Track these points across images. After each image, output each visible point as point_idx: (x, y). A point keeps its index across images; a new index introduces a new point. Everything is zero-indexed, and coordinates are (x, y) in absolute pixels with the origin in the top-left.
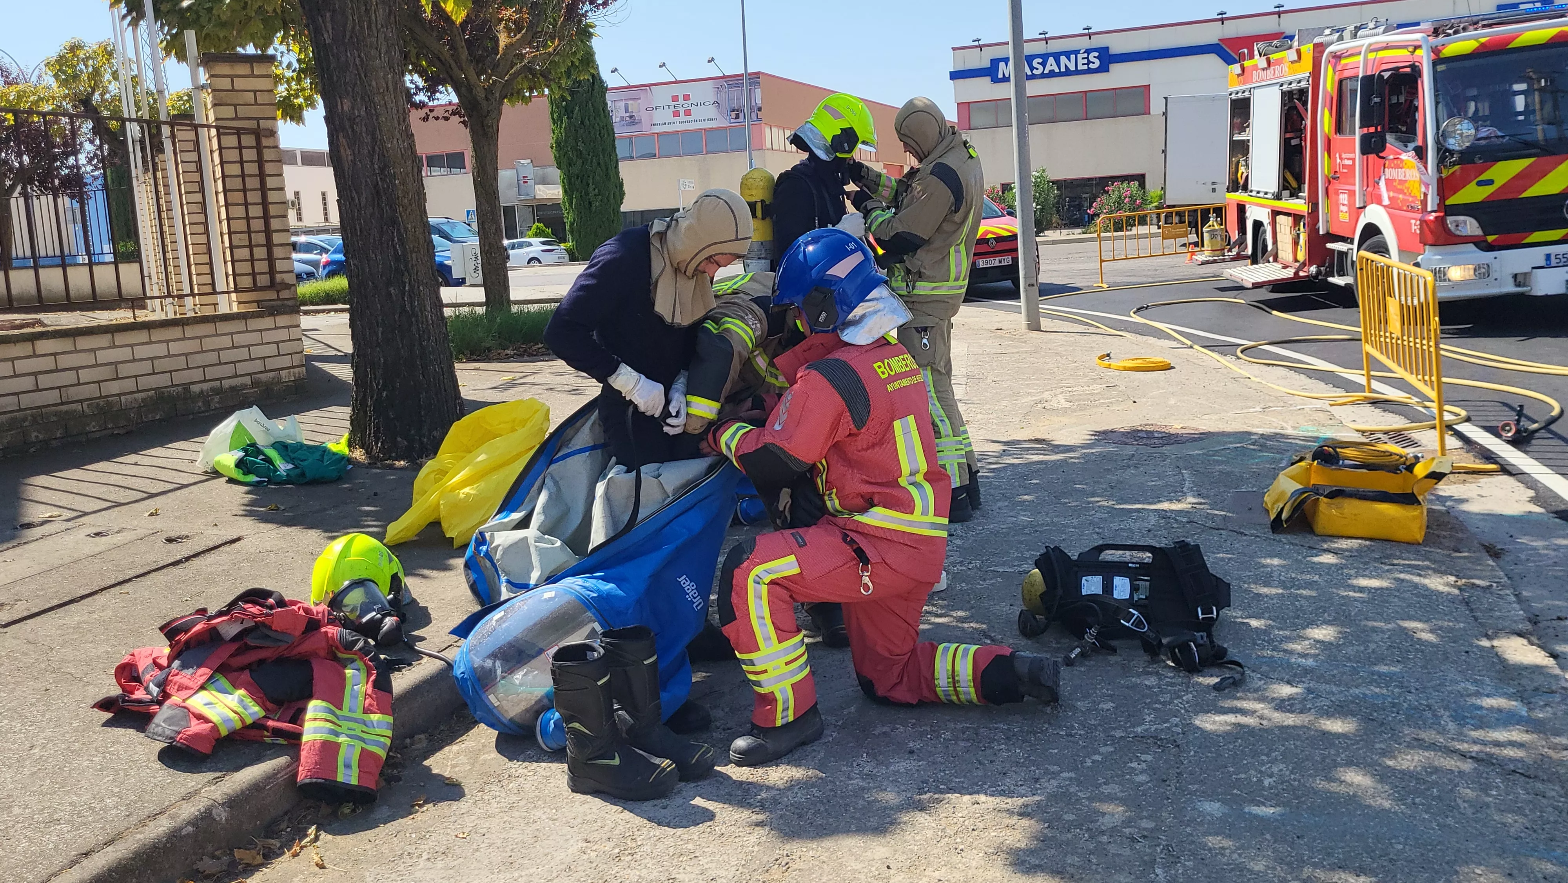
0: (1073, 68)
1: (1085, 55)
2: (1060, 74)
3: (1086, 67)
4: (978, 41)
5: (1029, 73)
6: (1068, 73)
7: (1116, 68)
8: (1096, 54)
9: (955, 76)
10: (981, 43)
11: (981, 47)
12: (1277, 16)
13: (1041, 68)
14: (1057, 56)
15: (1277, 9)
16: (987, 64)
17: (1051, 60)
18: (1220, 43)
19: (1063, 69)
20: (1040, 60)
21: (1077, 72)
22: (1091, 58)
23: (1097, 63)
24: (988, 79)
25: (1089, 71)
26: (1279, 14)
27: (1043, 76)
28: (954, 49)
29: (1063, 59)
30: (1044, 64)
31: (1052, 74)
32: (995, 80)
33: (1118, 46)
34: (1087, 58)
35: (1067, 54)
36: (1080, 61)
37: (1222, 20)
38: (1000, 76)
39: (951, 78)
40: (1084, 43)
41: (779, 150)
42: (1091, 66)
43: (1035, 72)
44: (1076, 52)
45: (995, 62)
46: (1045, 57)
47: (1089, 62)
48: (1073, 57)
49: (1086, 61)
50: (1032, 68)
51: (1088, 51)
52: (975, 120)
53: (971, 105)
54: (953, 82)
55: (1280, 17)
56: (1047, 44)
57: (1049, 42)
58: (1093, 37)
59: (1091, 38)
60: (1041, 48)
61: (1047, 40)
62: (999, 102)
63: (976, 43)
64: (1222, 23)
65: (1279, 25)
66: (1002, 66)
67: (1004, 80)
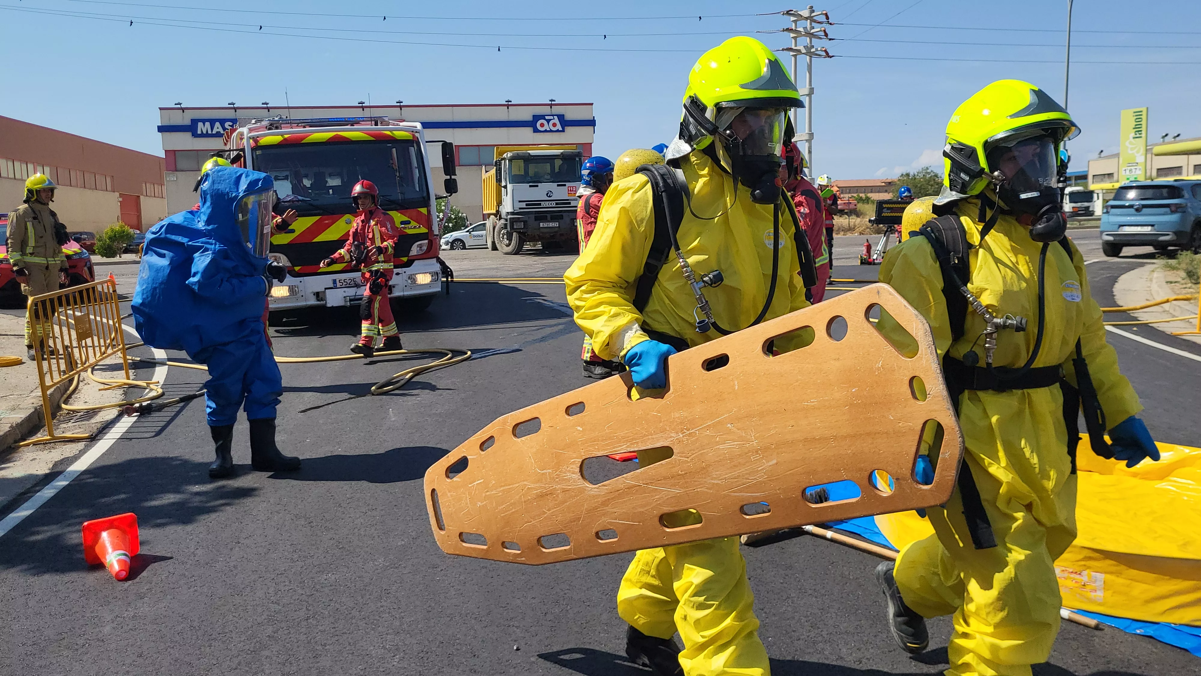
4: (180, 104)
5: (222, 132)
9: (161, 129)
10: (183, 106)
11: (183, 109)
16: (188, 122)
20: (231, 124)
24: (188, 135)
28: (160, 109)
32: (195, 135)
38: (199, 132)
39: (159, 131)
41: (8, 178)
45: (195, 122)
46: (234, 122)
50: (224, 129)
52: (181, 164)
53: (176, 152)
54: (160, 134)
55: (401, 109)
56: (236, 111)
57: (237, 110)
58: (270, 110)
59: (269, 111)
60: (230, 114)
61: (235, 109)
62: (199, 152)
63: (179, 106)
64: (363, 110)
65: (401, 115)
66: (200, 125)
67: (202, 135)
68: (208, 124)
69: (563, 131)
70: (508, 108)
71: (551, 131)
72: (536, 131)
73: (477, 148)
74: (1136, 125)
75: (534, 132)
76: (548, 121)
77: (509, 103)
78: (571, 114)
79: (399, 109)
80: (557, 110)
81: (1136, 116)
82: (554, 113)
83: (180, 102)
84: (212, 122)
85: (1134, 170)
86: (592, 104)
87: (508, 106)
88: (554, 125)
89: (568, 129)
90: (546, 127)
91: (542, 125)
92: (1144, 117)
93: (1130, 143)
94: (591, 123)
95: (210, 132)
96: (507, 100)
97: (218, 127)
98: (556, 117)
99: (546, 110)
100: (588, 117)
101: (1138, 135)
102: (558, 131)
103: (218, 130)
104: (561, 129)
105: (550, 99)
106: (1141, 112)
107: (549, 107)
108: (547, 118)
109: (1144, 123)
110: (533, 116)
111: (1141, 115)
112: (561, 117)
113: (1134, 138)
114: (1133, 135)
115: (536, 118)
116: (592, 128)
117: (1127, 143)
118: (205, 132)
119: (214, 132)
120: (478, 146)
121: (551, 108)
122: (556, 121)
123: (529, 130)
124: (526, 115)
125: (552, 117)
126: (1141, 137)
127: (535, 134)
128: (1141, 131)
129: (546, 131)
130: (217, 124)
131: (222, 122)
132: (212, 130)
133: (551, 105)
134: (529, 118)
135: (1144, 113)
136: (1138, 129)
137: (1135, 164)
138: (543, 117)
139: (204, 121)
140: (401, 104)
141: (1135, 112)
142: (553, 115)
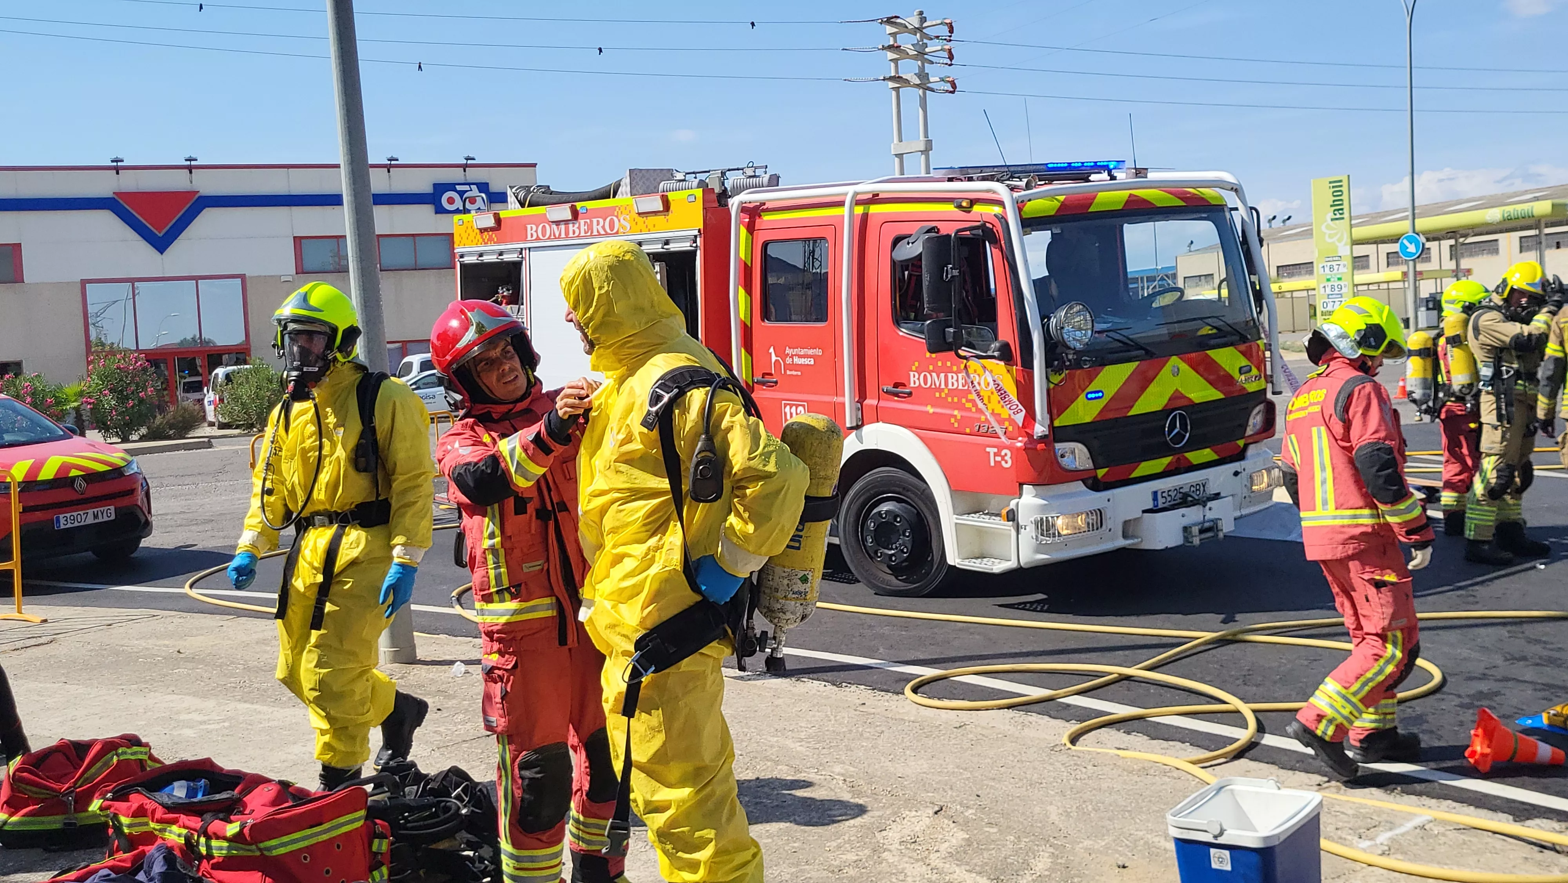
12: (187, 171)
15: (188, 163)
18: (115, 197)
26: (190, 169)
37: (117, 170)
55: (192, 173)
64: (118, 173)
65: (191, 182)
70: (389, 171)
71: (467, 211)
72: (440, 210)
73: (335, 240)
74: (1334, 201)
75: (436, 213)
76: (461, 193)
77: (392, 163)
78: (499, 183)
80: (474, 175)
81: (1333, 187)
82: (470, 180)
85: (1336, 267)
86: (534, 165)
87: (390, 168)
88: (472, 200)
89: (495, 208)
90: (458, 204)
91: (451, 201)
92: (1345, 189)
93: (1328, 227)
96: (387, 157)
98: (474, 187)
99: (456, 175)
101: (1338, 216)
104: (483, 207)
105: (464, 156)
106: (1341, 181)
107: (462, 169)
108: (458, 188)
109: (1345, 197)
110: (435, 185)
111: (1341, 186)
112: (483, 187)
113: (1332, 220)
114: (1332, 216)
115: (440, 188)
117: (1323, 228)
120: (336, 237)
121: (465, 171)
122: (475, 193)
123: (427, 210)
124: (422, 183)
125: (467, 188)
126: (1343, 218)
127: (439, 215)
128: (1342, 209)
129: (457, 211)
133: (465, 167)
134: (428, 189)
135: (1345, 183)
136: (1337, 207)
137: (1337, 258)
138: (451, 187)
140: (193, 163)
141: (1330, 183)
142: (469, 184)
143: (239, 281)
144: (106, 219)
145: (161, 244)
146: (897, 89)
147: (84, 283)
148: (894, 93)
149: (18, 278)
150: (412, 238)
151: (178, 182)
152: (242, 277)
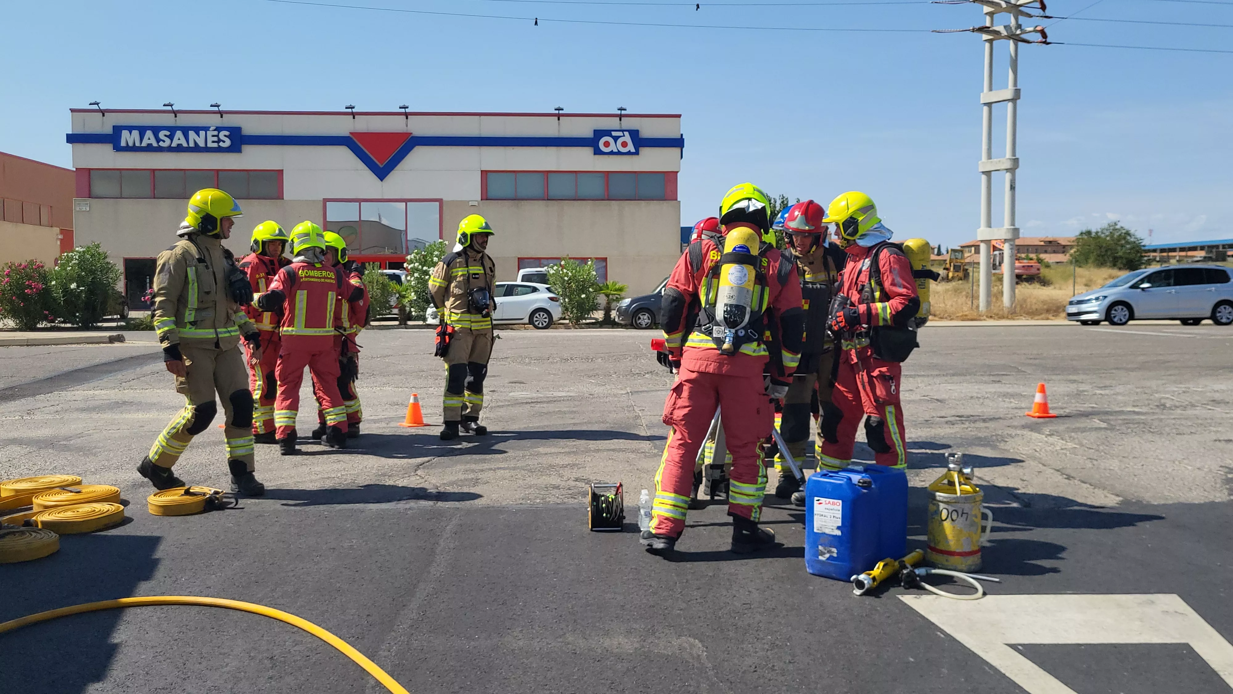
0: (202, 144)
1: (216, 133)
2: (188, 150)
3: (215, 145)
4: (98, 105)
5: (155, 144)
6: (196, 149)
7: (249, 150)
8: (227, 133)
9: (72, 139)
10: (103, 107)
11: (103, 112)
13: (168, 141)
14: (185, 130)
15: (404, 110)
16: (108, 130)
17: (179, 134)
18: (350, 136)
19: (192, 144)
20: (168, 133)
21: (207, 150)
22: (221, 136)
23: (227, 143)
24: (108, 148)
25: (219, 150)
26: (407, 115)
27: (170, 149)
28: (72, 110)
29: (192, 134)
30: (171, 137)
31: (179, 149)
32: (118, 148)
33: (251, 127)
34: (217, 136)
35: (197, 130)
36: (210, 139)
37: (352, 115)
38: (123, 144)
39: (68, 141)
40: (214, 121)
42: (221, 144)
43: (161, 144)
44: (206, 129)
45: (118, 130)
46: (172, 130)
47: (219, 141)
48: (202, 133)
49: (216, 139)
50: (158, 140)
51: (218, 129)
52: (98, 187)
53: (91, 171)
54: (71, 145)
55: (407, 118)
56: (176, 116)
57: (178, 115)
58: (224, 115)
59: (222, 117)
60: (168, 120)
61: (175, 113)
62: (123, 171)
63: (95, 107)
64: (354, 118)
65: (407, 126)
66: (125, 134)
67: (129, 149)
68: (136, 133)
69: (637, 153)
70: (559, 119)
71: (619, 153)
72: (598, 152)
73: (513, 174)
75: (595, 154)
76: (616, 139)
77: (561, 112)
78: (648, 130)
79: (404, 117)
80: (628, 123)
82: (624, 128)
83: (98, 101)
84: (142, 130)
86: (679, 116)
87: (559, 116)
88: (624, 144)
89: (645, 151)
90: (613, 147)
91: (607, 144)
94: (678, 143)
95: (138, 144)
96: (557, 107)
97: (149, 138)
98: (626, 134)
99: (612, 124)
100: (676, 135)
102: (629, 153)
103: (149, 142)
104: (633, 150)
105: (619, 107)
107: (618, 119)
108: (614, 134)
110: (595, 131)
112: (634, 134)
115: (599, 134)
116: (677, 150)
118: (131, 144)
119: (144, 144)
120: (514, 172)
121: (620, 120)
122: (627, 138)
123: (587, 152)
124: (584, 129)
125: (620, 134)
127: (597, 156)
129: (612, 153)
130: (149, 134)
131: (156, 130)
132: (141, 143)
133: (620, 117)
134: (589, 134)
138: (608, 133)
139: (130, 129)
140: (407, 110)
142: (623, 131)
143: (438, 203)
144: (343, 153)
145: (382, 173)
146: (990, 41)
147: (326, 201)
148: (987, 45)
149: (280, 196)
150: (574, 174)
151: (396, 125)
152: (440, 201)
